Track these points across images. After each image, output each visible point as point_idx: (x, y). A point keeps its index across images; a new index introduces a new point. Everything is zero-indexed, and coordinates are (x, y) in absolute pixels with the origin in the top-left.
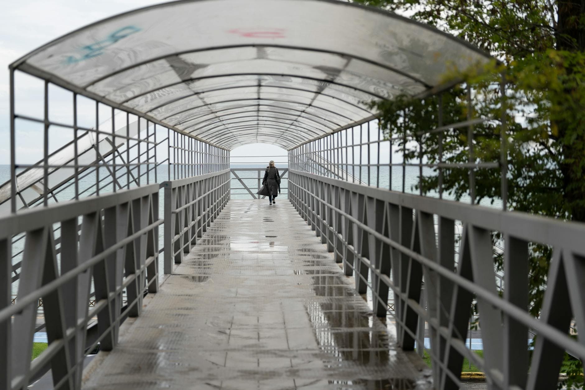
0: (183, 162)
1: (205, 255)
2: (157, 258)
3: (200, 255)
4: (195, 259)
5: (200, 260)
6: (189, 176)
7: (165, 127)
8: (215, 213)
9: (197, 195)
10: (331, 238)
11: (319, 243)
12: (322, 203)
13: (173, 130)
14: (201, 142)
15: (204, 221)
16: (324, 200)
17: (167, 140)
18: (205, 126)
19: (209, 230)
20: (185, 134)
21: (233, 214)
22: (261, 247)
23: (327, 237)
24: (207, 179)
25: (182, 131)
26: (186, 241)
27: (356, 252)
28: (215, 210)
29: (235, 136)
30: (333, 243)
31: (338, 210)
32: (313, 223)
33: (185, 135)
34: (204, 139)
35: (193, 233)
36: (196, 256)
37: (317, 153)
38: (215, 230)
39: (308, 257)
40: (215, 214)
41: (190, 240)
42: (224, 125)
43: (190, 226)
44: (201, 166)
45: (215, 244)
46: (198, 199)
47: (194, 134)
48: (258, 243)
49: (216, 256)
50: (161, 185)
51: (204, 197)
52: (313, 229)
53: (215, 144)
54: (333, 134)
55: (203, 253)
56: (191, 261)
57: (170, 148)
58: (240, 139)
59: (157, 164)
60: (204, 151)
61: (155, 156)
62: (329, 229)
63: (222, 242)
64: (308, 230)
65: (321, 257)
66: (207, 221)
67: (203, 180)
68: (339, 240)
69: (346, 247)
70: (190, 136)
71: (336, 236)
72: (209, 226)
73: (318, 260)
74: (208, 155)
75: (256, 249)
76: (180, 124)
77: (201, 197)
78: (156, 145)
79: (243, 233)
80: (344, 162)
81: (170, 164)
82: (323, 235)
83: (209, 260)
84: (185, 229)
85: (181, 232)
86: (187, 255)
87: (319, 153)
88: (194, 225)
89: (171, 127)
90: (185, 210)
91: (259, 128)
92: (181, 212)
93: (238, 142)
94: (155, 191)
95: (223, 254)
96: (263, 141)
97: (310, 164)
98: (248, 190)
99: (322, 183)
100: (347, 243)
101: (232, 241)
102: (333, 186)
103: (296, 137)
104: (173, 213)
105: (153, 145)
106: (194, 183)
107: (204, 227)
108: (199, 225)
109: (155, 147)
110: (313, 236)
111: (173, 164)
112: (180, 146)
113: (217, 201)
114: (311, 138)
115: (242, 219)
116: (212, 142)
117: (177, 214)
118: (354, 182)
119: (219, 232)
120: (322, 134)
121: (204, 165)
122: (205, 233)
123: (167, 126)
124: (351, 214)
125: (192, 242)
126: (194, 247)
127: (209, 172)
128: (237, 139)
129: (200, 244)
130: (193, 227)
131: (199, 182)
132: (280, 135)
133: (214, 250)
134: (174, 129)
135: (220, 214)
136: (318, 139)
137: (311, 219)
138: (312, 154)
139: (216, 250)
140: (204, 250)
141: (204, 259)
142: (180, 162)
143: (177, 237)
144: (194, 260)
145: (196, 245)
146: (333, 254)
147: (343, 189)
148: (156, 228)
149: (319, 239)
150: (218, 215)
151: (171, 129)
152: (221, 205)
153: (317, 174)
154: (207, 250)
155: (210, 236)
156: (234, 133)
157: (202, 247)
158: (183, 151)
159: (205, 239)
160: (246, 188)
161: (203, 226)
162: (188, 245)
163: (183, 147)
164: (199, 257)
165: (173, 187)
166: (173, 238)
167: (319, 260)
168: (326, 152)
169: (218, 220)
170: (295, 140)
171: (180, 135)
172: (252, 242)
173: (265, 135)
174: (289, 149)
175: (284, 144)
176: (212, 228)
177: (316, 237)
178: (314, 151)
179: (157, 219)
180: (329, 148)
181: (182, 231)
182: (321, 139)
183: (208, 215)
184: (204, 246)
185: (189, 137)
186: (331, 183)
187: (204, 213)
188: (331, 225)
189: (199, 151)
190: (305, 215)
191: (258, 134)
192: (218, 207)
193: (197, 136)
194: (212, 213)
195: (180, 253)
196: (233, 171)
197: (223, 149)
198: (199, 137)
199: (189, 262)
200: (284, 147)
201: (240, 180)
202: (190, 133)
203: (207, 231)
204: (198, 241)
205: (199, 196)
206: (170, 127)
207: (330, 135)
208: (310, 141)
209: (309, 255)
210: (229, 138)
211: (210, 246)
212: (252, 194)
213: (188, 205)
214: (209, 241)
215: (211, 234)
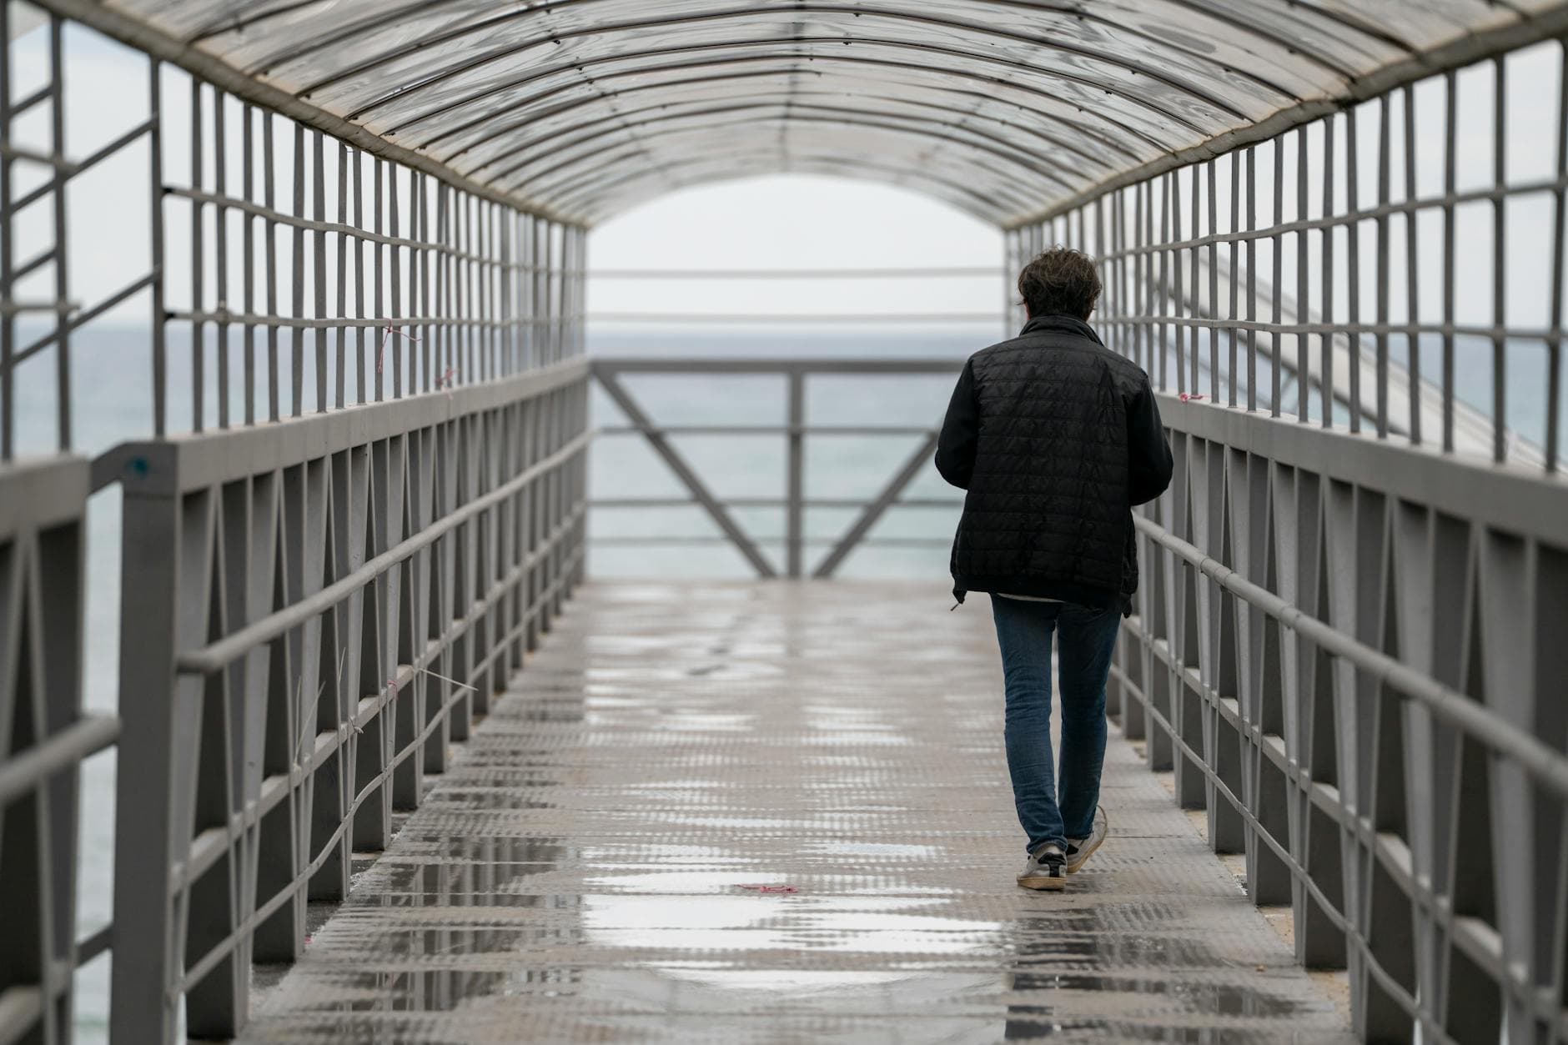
0: (260, 308)
1: (404, 976)
2: (63, 1003)
3: (369, 981)
4: (333, 1007)
5: (373, 1016)
6: (297, 411)
7: (130, 43)
8: (483, 676)
9: (357, 547)
10: (1325, 867)
11: (1232, 901)
12: (1254, 608)
13: (188, 69)
14: (385, 165)
15: (405, 736)
16: (1272, 587)
17: (144, 142)
18: (420, 46)
19: (438, 797)
20: (269, 97)
21: (611, 682)
22: (816, 924)
23: (1294, 859)
24: (426, 430)
25: (252, 76)
26: (274, 873)
27: (1520, 971)
28: (480, 656)
29: (630, 119)
30: (1340, 906)
31: (1379, 661)
32: (1185, 758)
33: (270, 109)
34: (407, 141)
35: (325, 823)
36: (345, 985)
37: (1223, 249)
38: (479, 798)
39: (1156, 1000)
40: (480, 682)
41: (305, 870)
42: (554, 38)
43: (302, 769)
44: (388, 339)
45: (477, 901)
46: (363, 573)
47: (335, 102)
48: (787, 891)
49: (483, 984)
50: (102, 471)
51: (405, 563)
52: (1191, 800)
53: (480, 178)
54: (1347, 105)
55: (395, 967)
56: (307, 1023)
57: (169, 202)
58: (665, 148)
59: (74, 316)
60: (404, 232)
61: (58, 254)
62: (1311, 798)
63: (526, 885)
64: (1156, 807)
65: (1248, 1004)
66: (423, 734)
67: (395, 440)
68: (1383, 880)
69: (1439, 931)
70: (307, 114)
71: (1363, 850)
72: (435, 767)
73: (1227, 1022)
74: (432, 255)
75: (778, 935)
76: (239, 27)
77: (381, 561)
78: (64, 174)
79: (681, 820)
80: (1431, 311)
81: (163, 316)
82: (1263, 846)
83: (433, 1015)
84: (272, 789)
85: (239, 807)
86: (274, 983)
87: (1242, 246)
88: (334, 758)
89: (176, 50)
90: (267, 650)
91: (805, 64)
92: (239, 664)
93: (648, 165)
94: (55, 513)
95: (530, 976)
96: (833, 165)
97: (1171, 329)
98: (716, 510)
99: (1260, 462)
100: (1445, 903)
101: (597, 880)
102: (1342, 487)
103: (1064, 134)
104: (185, 669)
105: (44, 175)
106: (338, 458)
107: (405, 775)
108: (369, 766)
109: (57, 186)
110: (1191, 850)
111: (185, 317)
112: (235, 190)
113: (496, 589)
114: (1180, 139)
115: (671, 722)
116: (462, 165)
117: (213, 681)
118: (1500, 453)
119: (509, 811)
120: (1261, 107)
121: (405, 330)
122: (413, 818)
123: (143, 37)
124: (1476, 691)
125: (312, 881)
126: (331, 924)
127: (439, 384)
128: (645, 144)
129: (374, 901)
130: (327, 773)
131: (369, 450)
132: (954, 117)
133: (467, 942)
134: (191, 58)
135: (518, 681)
136: (1235, 149)
137: (1173, 730)
138: (1186, 254)
139: (482, 942)
140: (401, 945)
141: (399, 1005)
142: (236, 304)
143: (205, 847)
144: (332, 1018)
145: (345, 908)
146: (1341, 982)
147: (1414, 510)
148: (65, 783)
149: (1237, 868)
150: (500, 688)
151: (176, 62)
152: (526, 616)
153: (1224, 404)
154: (417, 946)
155: (444, 844)
156: (624, 103)
157: (390, 919)
158: (259, 224)
159: (409, 860)
160: (700, 495)
161: (398, 771)
162: (288, 907)
163: (259, 199)
164: (363, 994)
165: (188, 481)
166: (184, 854)
167: (1238, 1023)
168: (1290, 241)
169: (507, 727)
170: (1063, 157)
171: (233, 106)
172: (749, 890)
173: (849, 115)
174: (1010, 219)
175: (985, 183)
176: (455, 783)
177: (1214, 858)
178: (1204, 232)
179: (67, 711)
180: (1315, 212)
181: (250, 805)
182: (1258, 148)
183: (434, 686)
184: (404, 914)
185: (301, 124)
186: (1328, 468)
187: (401, 673)
188: (1326, 773)
189: (368, 226)
190: (1130, 696)
191: (795, 111)
192: (500, 635)
193: (354, 116)
194: (459, 675)
195: (224, 968)
196: (606, 372)
197: (539, 215)
198: (376, 124)
199: (291, 1031)
200: (983, 204)
201: (656, 439)
202: (307, 92)
203: (425, 800)
204: (359, 883)
205: (369, 556)
206: (164, 47)
207: (1327, 117)
208: (1172, 164)
209: (1159, 988)
210: (586, 133)
211: (443, 914)
212: (747, 548)
213: (290, 614)
214: (432, 873)
215: (448, 826)
